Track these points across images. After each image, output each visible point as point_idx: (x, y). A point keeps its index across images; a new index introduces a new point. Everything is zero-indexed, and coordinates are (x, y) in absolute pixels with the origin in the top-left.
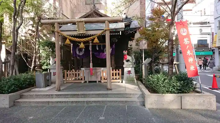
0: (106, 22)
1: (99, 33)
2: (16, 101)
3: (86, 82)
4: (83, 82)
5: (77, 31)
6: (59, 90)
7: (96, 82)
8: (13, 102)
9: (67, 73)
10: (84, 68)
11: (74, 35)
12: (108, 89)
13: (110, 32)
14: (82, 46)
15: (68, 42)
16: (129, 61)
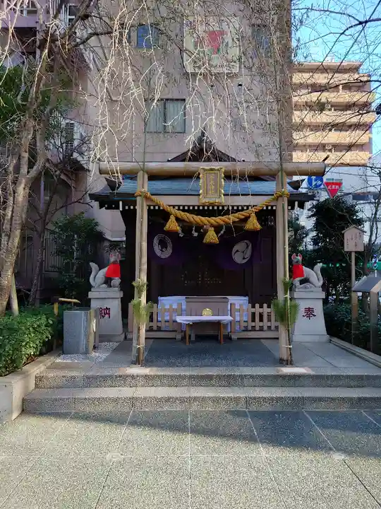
4: (179, 337)
8: (21, 401)
14: (211, 237)
15: (172, 225)
16: (309, 282)
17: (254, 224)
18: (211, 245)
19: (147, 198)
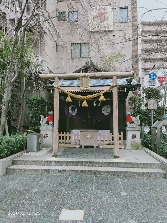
0: (114, 77)
1: (105, 89)
2: (9, 168)
3: (81, 147)
4: (78, 146)
5: (80, 86)
6: (56, 156)
7: (93, 147)
8: (6, 169)
9: (60, 135)
10: (79, 130)
11: (77, 91)
12: (115, 157)
13: (118, 89)
14: (85, 104)
15: (69, 99)
16: (134, 123)
17: (102, 98)
18: (85, 107)
19: (58, 88)
